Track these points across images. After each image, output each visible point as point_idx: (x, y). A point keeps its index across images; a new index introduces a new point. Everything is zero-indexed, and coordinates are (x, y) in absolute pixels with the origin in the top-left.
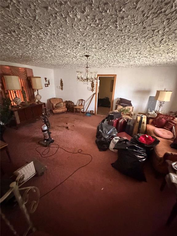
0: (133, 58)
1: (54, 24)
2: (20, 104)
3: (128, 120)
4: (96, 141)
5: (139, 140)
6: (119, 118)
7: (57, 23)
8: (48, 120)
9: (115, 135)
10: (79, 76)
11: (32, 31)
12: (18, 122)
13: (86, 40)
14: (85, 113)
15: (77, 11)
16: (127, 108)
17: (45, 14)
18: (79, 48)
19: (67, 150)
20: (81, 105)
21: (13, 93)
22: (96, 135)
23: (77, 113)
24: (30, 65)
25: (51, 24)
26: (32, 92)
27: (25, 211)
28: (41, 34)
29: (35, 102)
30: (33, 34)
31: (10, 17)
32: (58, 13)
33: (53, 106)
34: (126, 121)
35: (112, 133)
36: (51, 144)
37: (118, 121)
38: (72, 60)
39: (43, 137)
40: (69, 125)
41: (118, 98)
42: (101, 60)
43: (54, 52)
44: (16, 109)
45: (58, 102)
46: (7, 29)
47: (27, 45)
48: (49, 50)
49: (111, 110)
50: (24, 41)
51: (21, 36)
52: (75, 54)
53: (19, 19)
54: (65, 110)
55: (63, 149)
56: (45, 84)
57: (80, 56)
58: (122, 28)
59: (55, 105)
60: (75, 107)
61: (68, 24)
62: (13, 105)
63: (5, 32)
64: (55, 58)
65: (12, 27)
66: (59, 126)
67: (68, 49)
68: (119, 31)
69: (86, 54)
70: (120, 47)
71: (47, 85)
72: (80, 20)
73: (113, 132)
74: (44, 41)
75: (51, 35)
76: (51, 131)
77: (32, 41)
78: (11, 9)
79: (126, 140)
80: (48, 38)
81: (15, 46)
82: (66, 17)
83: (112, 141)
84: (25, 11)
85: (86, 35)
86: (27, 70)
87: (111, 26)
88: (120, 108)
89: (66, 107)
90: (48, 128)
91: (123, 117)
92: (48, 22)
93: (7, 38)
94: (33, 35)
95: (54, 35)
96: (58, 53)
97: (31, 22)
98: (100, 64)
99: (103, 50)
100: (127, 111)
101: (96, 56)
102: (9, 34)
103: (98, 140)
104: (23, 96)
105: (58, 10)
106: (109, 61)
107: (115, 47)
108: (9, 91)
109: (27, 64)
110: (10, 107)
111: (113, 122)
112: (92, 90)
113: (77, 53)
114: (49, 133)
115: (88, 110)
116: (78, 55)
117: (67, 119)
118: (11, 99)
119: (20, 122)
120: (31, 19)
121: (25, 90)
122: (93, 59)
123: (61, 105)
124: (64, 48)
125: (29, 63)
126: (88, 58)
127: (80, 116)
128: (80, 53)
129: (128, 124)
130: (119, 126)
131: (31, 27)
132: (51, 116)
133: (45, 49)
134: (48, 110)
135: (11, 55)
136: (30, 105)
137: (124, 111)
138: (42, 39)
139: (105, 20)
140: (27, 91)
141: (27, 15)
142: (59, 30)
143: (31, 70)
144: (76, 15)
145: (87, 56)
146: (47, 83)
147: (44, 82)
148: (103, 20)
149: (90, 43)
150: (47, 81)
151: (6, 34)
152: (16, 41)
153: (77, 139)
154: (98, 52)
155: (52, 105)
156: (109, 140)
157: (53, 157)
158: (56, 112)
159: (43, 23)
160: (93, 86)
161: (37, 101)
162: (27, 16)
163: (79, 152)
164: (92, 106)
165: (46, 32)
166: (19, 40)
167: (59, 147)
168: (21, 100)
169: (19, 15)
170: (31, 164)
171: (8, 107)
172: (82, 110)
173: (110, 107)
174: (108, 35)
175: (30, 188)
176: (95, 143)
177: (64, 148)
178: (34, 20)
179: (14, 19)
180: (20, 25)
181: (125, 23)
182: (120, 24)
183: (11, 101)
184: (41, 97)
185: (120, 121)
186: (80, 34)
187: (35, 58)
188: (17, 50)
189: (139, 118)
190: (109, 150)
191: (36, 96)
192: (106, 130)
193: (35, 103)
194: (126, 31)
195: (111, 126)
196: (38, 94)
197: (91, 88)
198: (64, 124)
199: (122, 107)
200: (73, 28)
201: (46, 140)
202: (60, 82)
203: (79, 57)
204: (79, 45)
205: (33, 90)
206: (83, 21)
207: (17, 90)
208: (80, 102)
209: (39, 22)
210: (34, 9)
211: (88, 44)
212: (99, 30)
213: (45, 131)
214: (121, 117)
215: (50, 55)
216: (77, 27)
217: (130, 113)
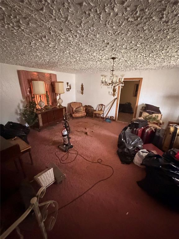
0: (170, 58)
1: (85, 23)
2: (44, 108)
3: (156, 129)
4: (118, 151)
5: (175, 157)
6: (145, 127)
7: (89, 22)
8: (68, 125)
9: (140, 146)
10: (103, 80)
11: (62, 34)
12: (41, 124)
13: (117, 40)
14: (105, 119)
15: (116, 3)
16: (154, 115)
17: (78, 12)
18: (107, 49)
19: (86, 158)
20: (101, 110)
21: (38, 97)
22: (117, 144)
23: (96, 118)
24: (55, 71)
25: (82, 24)
26: (55, 96)
27: (44, 229)
28: (70, 36)
29: (56, 105)
30: (63, 37)
31: (43, 21)
32: (93, 9)
33: (73, 110)
34: (154, 131)
35: (136, 143)
36: (70, 149)
37: (144, 131)
38: (96, 64)
39: (63, 141)
40: (88, 130)
41: (143, 104)
42: (128, 62)
43: (79, 56)
44: (40, 112)
45: (78, 106)
46: (39, 35)
47: (54, 51)
48: (75, 55)
49: (134, 116)
50: (53, 46)
51: (51, 41)
52: (100, 57)
53: (51, 22)
54: (84, 115)
55: (81, 156)
56: (67, 89)
57: (106, 59)
58: (170, 18)
59: (75, 109)
60: (94, 112)
61: (101, 22)
62: (37, 108)
63: (37, 39)
64: (80, 63)
65: (43, 32)
66: (78, 131)
67: (94, 52)
68: (163, 23)
69: (113, 56)
70: (157, 45)
71: (68, 90)
72: (117, 14)
73: (138, 143)
74: (72, 44)
75: (80, 38)
76: (70, 136)
77: (60, 45)
78: (44, 11)
79: (158, 156)
80: (76, 40)
81: (44, 52)
82: (100, 13)
83: (137, 154)
84: (58, 11)
85: (119, 34)
86: (52, 76)
87: (154, 18)
88: (146, 115)
89: (86, 112)
90: (68, 133)
91: (149, 125)
92: (79, 22)
93: (38, 44)
94: (62, 39)
95: (83, 36)
96: (83, 57)
97: (62, 24)
98: (126, 67)
99: (134, 50)
100: (154, 119)
101: (124, 57)
102: (40, 40)
103: (120, 151)
104: (47, 100)
105: (93, 5)
106: (138, 63)
107: (151, 46)
108: (35, 95)
109: (52, 70)
110: (35, 110)
111: (138, 131)
112: (114, 95)
113: (103, 56)
114: (69, 138)
115: (108, 115)
116: (104, 58)
117: (86, 124)
118: (36, 103)
119: (43, 124)
120: (63, 21)
121: (48, 94)
122: (119, 61)
123: (81, 109)
124: (90, 51)
125: (54, 68)
126: (115, 60)
127: (99, 121)
128: (106, 56)
129: (157, 134)
130: (145, 136)
131: (61, 30)
132: (70, 120)
133: (71, 54)
134: (68, 114)
135: (39, 62)
136: (53, 108)
137: (150, 118)
138: (70, 42)
139: (149, 9)
140: (50, 94)
141: (59, 16)
142: (89, 30)
143: (55, 75)
144: (113, 9)
145: (113, 58)
146: (69, 87)
147: (66, 87)
148: (147, 10)
149: (121, 43)
150: (69, 86)
151: (38, 40)
152: (45, 47)
153: (96, 146)
154: (127, 53)
155: (71, 110)
156: (133, 152)
157: (72, 164)
158: (76, 116)
159: (74, 24)
160: (114, 90)
161: (59, 105)
162: (59, 18)
163: (98, 162)
164: (113, 112)
165: (75, 34)
166: (48, 45)
167: (77, 154)
168: (44, 103)
169: (52, 17)
170: (51, 171)
171: (34, 110)
172: (102, 115)
173: (133, 113)
174: (147, 30)
175: (49, 202)
176: (117, 154)
177: (83, 156)
178: (65, 22)
179: (46, 23)
180: (51, 29)
181: (176, 11)
182: (169, 13)
183: (36, 105)
184: (62, 101)
185: (147, 131)
186: (112, 33)
187: (60, 63)
188: (45, 56)
189: (172, 129)
190: (134, 163)
191: (58, 100)
192: (130, 139)
193: (57, 107)
194: (174, 22)
195: (135, 136)
196: (60, 98)
197: (113, 93)
198: (83, 129)
199: (148, 114)
200: (106, 26)
201: (66, 145)
202: (81, 86)
203: (104, 60)
204: (108, 46)
205: (56, 94)
206: (120, 15)
207: (42, 94)
208: (100, 107)
209: (71, 23)
210: (67, 7)
211: (118, 44)
212: (137, 25)
213: (65, 136)
214: (147, 126)
215: (74, 60)
216: (110, 24)
217: (158, 121)
